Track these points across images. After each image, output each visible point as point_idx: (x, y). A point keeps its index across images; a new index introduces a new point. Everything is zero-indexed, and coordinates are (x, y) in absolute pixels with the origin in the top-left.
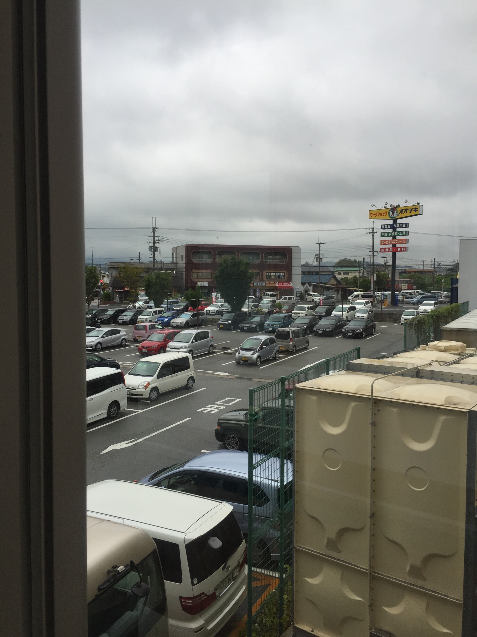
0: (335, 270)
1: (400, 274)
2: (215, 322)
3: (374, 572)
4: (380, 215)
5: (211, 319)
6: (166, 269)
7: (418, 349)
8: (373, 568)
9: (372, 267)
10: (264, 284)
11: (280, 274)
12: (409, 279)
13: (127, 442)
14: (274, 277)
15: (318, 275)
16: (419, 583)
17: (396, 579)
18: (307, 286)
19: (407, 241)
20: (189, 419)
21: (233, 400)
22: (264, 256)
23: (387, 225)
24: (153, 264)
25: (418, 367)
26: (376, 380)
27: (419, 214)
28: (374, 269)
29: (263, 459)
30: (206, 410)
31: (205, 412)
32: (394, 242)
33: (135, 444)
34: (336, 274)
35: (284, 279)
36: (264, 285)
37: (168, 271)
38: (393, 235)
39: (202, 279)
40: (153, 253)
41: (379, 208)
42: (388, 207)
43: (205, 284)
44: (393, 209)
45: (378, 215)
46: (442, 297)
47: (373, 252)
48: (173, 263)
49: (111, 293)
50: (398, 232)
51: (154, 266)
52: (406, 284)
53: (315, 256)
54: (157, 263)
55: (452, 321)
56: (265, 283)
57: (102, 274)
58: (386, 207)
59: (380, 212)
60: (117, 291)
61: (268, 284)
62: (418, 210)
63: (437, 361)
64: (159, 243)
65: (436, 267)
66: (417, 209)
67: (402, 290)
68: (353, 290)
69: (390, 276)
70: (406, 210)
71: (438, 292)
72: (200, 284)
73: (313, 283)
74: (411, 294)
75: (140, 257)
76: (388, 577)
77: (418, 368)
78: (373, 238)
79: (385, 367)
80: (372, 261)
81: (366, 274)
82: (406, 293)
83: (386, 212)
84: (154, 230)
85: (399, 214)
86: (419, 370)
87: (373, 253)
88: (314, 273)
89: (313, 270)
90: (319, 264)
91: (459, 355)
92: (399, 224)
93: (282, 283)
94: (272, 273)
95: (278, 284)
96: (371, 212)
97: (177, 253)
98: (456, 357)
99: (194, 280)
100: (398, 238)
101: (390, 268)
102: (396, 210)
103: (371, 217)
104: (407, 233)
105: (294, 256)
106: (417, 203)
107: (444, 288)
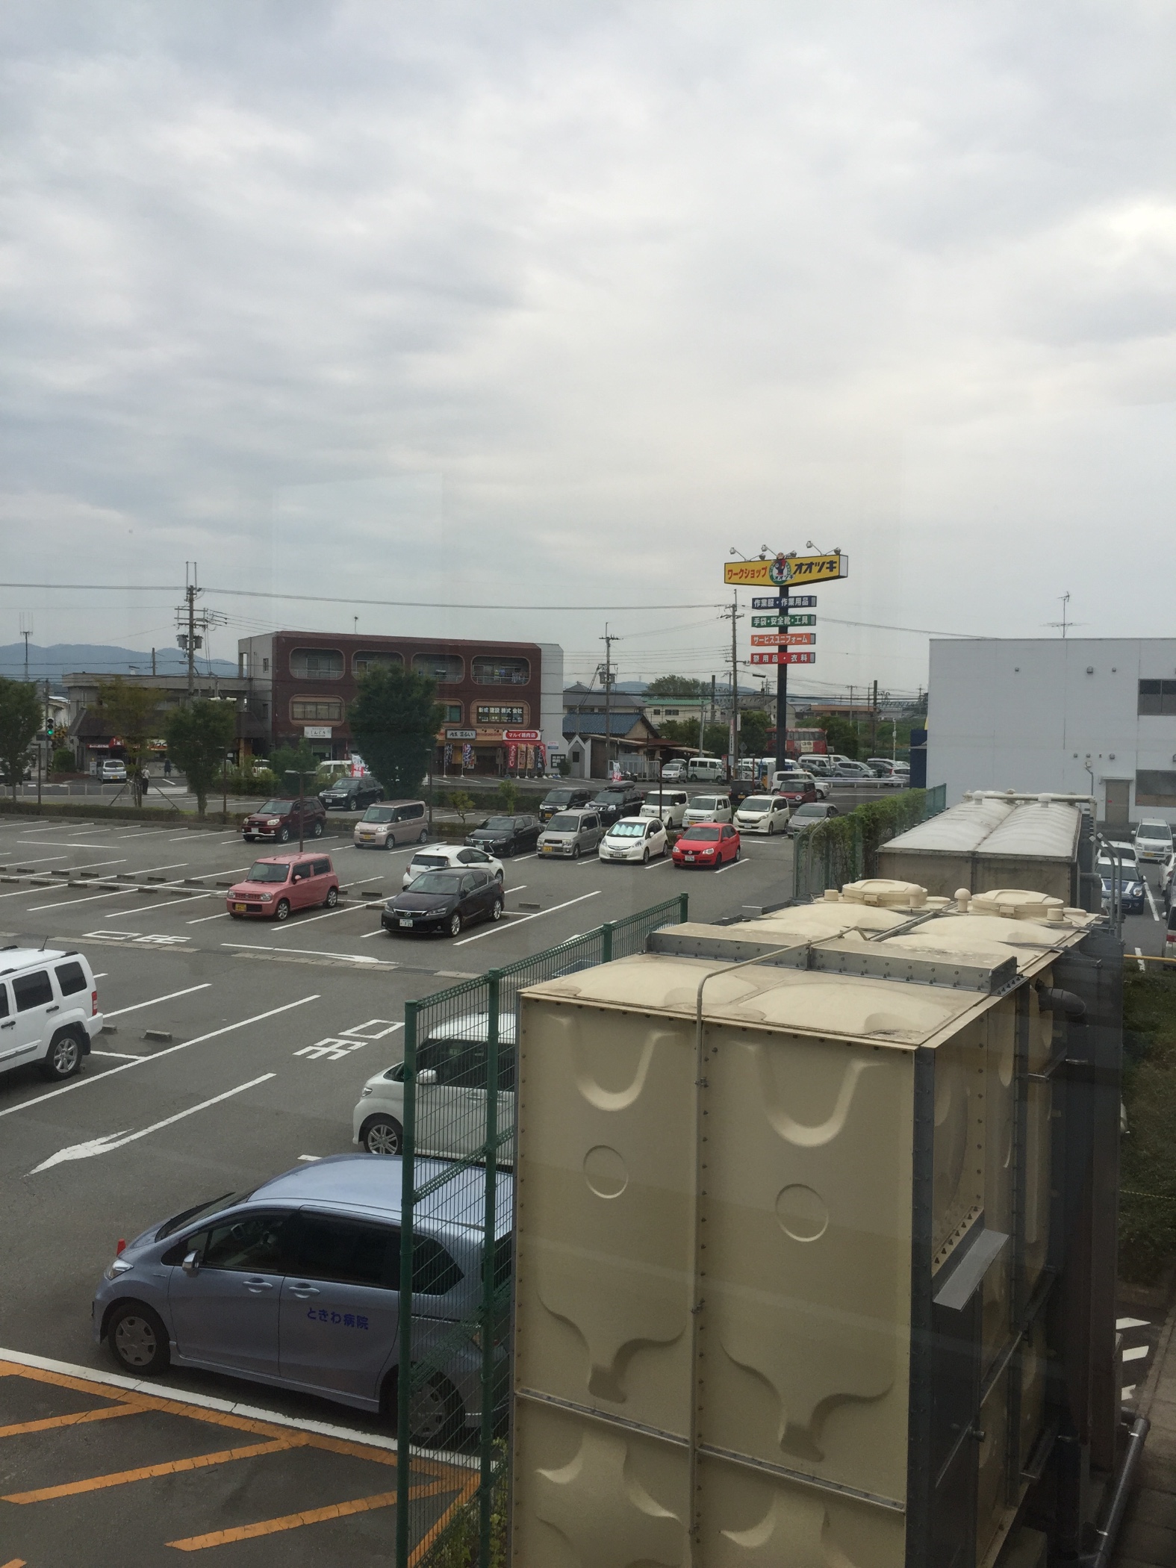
0: (646, 704)
1: (799, 715)
2: (346, 828)
3: (702, 1446)
4: (750, 575)
5: (337, 819)
6: (224, 693)
7: (819, 899)
8: (700, 1436)
9: (731, 697)
10: (471, 735)
11: (511, 711)
12: (817, 730)
13: (104, 1140)
14: (496, 718)
15: (605, 714)
16: (808, 1467)
17: (753, 1461)
18: (577, 742)
19: (811, 639)
20: (270, 1075)
21: (387, 1026)
22: (472, 667)
23: (767, 599)
24: (188, 679)
25: (812, 944)
26: (710, 976)
27: (839, 577)
28: (736, 705)
29: (444, 1173)
30: (316, 1051)
31: (314, 1057)
32: (782, 639)
33: (127, 1143)
34: (649, 714)
35: (522, 723)
36: (471, 737)
37: (228, 698)
38: (780, 623)
39: (317, 721)
40: (188, 651)
41: (748, 559)
42: (770, 556)
43: (326, 733)
44: (781, 562)
45: (745, 575)
46: (893, 773)
47: (735, 662)
48: (241, 678)
49: (76, 753)
50: (793, 617)
51: (191, 684)
52: (812, 742)
53: (598, 669)
54: (199, 676)
55: (906, 831)
56: (474, 733)
57: (54, 704)
58: (764, 557)
59: (750, 567)
60: (91, 746)
61: (483, 735)
62: (837, 568)
63: (856, 929)
64: (204, 627)
65: (878, 701)
66: (834, 565)
67: (802, 754)
68: (687, 752)
69: (774, 720)
70: (810, 566)
71: (884, 762)
72: (310, 733)
73: (593, 734)
74: (822, 764)
75: (154, 662)
76: (735, 1456)
77: (812, 946)
78: (734, 630)
79: (738, 945)
80: (732, 684)
81: (718, 714)
82: (810, 761)
83: (763, 569)
84: (192, 594)
85: (795, 573)
86: (814, 950)
87: (735, 666)
88: (596, 711)
89: (591, 701)
90: (608, 688)
91: (911, 913)
92: (795, 597)
93: (517, 733)
94: (493, 709)
95: (507, 736)
96: (729, 567)
97: (253, 654)
98: (903, 919)
99: (295, 722)
100: (791, 630)
101: (775, 702)
102: (787, 564)
103: (730, 578)
104: (811, 620)
105: (546, 667)
106: (836, 551)
107: (898, 751)
